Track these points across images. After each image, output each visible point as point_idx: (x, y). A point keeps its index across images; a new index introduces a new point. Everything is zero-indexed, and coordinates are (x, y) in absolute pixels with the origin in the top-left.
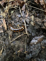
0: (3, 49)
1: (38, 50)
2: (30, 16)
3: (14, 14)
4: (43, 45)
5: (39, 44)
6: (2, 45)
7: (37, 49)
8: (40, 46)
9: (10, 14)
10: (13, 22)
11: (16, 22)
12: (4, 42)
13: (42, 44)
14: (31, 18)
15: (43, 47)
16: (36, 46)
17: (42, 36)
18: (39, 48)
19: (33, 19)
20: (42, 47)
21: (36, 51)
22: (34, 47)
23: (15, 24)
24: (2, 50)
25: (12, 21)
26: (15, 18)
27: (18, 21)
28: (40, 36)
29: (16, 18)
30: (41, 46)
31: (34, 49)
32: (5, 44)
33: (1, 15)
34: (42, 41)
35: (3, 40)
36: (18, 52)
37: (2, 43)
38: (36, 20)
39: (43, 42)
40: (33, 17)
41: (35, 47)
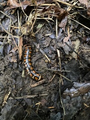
0: (10, 93)
1: (75, 108)
2: (71, 41)
3: (42, 31)
4: (87, 100)
5: (80, 97)
6: (10, 86)
7: (74, 106)
8: (80, 102)
9: (35, 30)
10: (38, 46)
11: (44, 48)
12: (14, 81)
13: (84, 98)
14: (74, 45)
15: (86, 105)
16: (73, 99)
17: (88, 84)
18: (79, 105)
19: (76, 47)
20: (83, 105)
21: (71, 110)
22: (68, 102)
23: (41, 51)
24: (8, 95)
25: (36, 44)
26: (43, 39)
27: (48, 47)
28: (84, 82)
29: (45, 39)
30: (82, 103)
31: (67, 104)
32: (16, 85)
33: (19, 28)
34: (87, 92)
35: (13, 76)
36: (37, 104)
37: (10, 82)
38: (83, 51)
39: (88, 95)
40: (77, 43)
41: (72, 101)
